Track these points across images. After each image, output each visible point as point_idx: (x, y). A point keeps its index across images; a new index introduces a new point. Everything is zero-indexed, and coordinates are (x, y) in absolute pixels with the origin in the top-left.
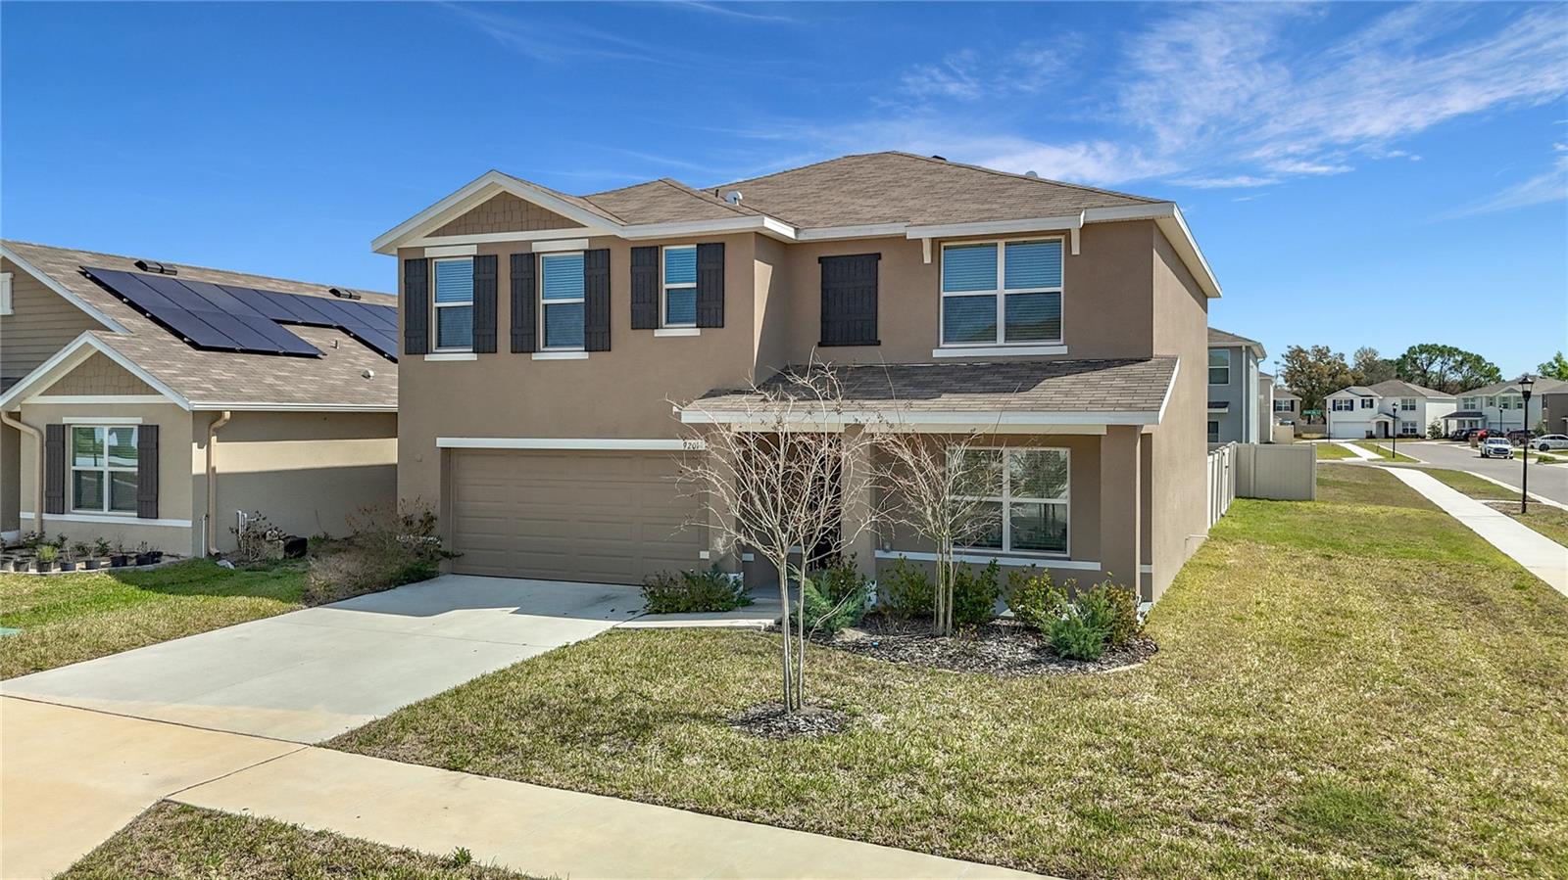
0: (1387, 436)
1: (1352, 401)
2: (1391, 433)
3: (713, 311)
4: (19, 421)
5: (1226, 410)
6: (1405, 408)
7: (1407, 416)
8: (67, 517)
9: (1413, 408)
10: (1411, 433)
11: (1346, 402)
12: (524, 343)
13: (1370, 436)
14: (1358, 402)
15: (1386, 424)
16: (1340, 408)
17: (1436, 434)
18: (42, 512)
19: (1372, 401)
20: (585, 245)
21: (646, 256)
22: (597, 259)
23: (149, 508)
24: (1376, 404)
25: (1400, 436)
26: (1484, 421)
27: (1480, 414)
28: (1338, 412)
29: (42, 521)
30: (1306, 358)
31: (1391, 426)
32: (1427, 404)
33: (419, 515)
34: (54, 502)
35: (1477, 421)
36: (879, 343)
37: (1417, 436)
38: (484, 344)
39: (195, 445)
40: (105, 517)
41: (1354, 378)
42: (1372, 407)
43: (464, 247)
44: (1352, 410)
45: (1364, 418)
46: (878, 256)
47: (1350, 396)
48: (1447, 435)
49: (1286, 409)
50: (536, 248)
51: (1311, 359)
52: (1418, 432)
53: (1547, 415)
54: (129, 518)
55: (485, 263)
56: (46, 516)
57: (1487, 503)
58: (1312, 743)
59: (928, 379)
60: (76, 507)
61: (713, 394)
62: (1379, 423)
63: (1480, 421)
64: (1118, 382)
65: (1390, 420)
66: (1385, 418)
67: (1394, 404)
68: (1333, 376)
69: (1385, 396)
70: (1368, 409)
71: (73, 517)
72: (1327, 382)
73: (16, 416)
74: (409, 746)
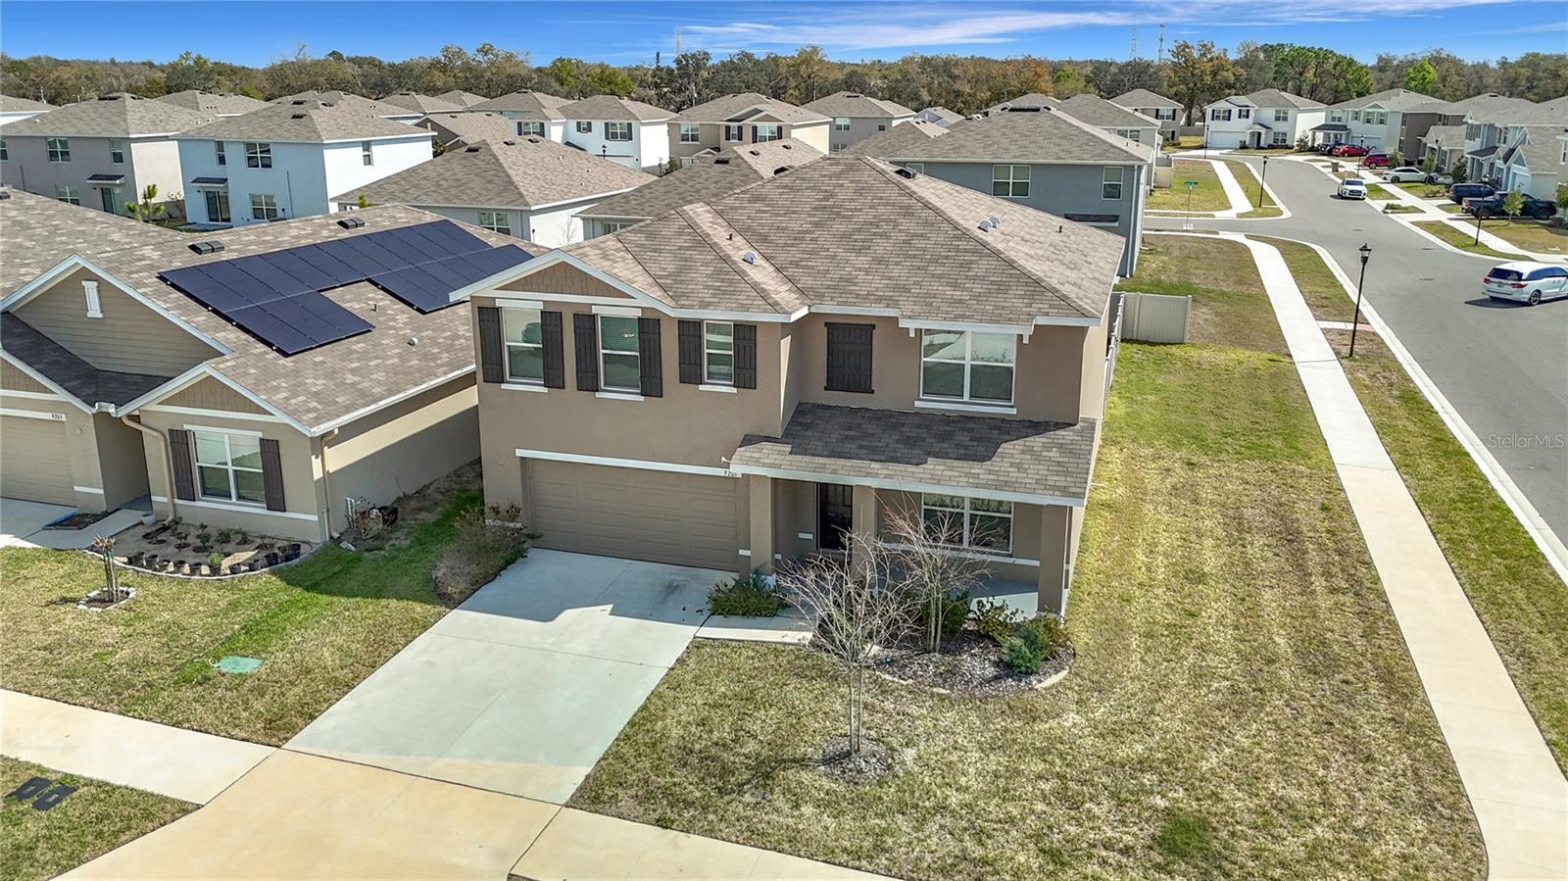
0: (1259, 147)
1: (1230, 111)
2: (1262, 144)
3: (747, 377)
4: (139, 423)
5: (1116, 224)
6: (1277, 119)
7: (1280, 127)
8: (198, 503)
9: (1285, 119)
10: (1280, 144)
11: (1224, 112)
12: (588, 382)
13: (1244, 147)
14: (1235, 112)
15: (1260, 134)
16: (1218, 117)
17: (1304, 148)
18: (173, 497)
19: (1248, 111)
20: (638, 313)
21: (690, 331)
23: (276, 501)
24: (1252, 114)
25: (1271, 147)
26: (1348, 135)
27: (1344, 128)
28: (1215, 122)
29: (174, 505)
30: (1191, 53)
31: (1263, 137)
32: (1299, 115)
33: (504, 506)
34: (185, 491)
35: (1341, 135)
36: (873, 392)
37: (1287, 147)
38: (554, 380)
39: (313, 457)
40: (232, 506)
41: (1234, 74)
42: (1247, 117)
43: (532, 302)
44: (1229, 120)
45: (1240, 128)
46: (874, 327)
47: (1228, 106)
48: (1313, 147)
49: (1169, 117)
50: (595, 310)
51: (1196, 54)
52: (1287, 143)
53: (1405, 132)
54: (258, 510)
55: (551, 318)
56: (177, 501)
57: (1326, 331)
58: (1171, 764)
59: (914, 433)
60: (204, 493)
61: (748, 440)
62: (1252, 134)
63: (1344, 136)
64: (1054, 454)
65: (1263, 131)
66: (1258, 129)
67: (1268, 114)
68: (1214, 74)
69: (1261, 106)
70: (1244, 120)
71: (204, 504)
72: (1208, 79)
73: (136, 419)
74: (625, 802)
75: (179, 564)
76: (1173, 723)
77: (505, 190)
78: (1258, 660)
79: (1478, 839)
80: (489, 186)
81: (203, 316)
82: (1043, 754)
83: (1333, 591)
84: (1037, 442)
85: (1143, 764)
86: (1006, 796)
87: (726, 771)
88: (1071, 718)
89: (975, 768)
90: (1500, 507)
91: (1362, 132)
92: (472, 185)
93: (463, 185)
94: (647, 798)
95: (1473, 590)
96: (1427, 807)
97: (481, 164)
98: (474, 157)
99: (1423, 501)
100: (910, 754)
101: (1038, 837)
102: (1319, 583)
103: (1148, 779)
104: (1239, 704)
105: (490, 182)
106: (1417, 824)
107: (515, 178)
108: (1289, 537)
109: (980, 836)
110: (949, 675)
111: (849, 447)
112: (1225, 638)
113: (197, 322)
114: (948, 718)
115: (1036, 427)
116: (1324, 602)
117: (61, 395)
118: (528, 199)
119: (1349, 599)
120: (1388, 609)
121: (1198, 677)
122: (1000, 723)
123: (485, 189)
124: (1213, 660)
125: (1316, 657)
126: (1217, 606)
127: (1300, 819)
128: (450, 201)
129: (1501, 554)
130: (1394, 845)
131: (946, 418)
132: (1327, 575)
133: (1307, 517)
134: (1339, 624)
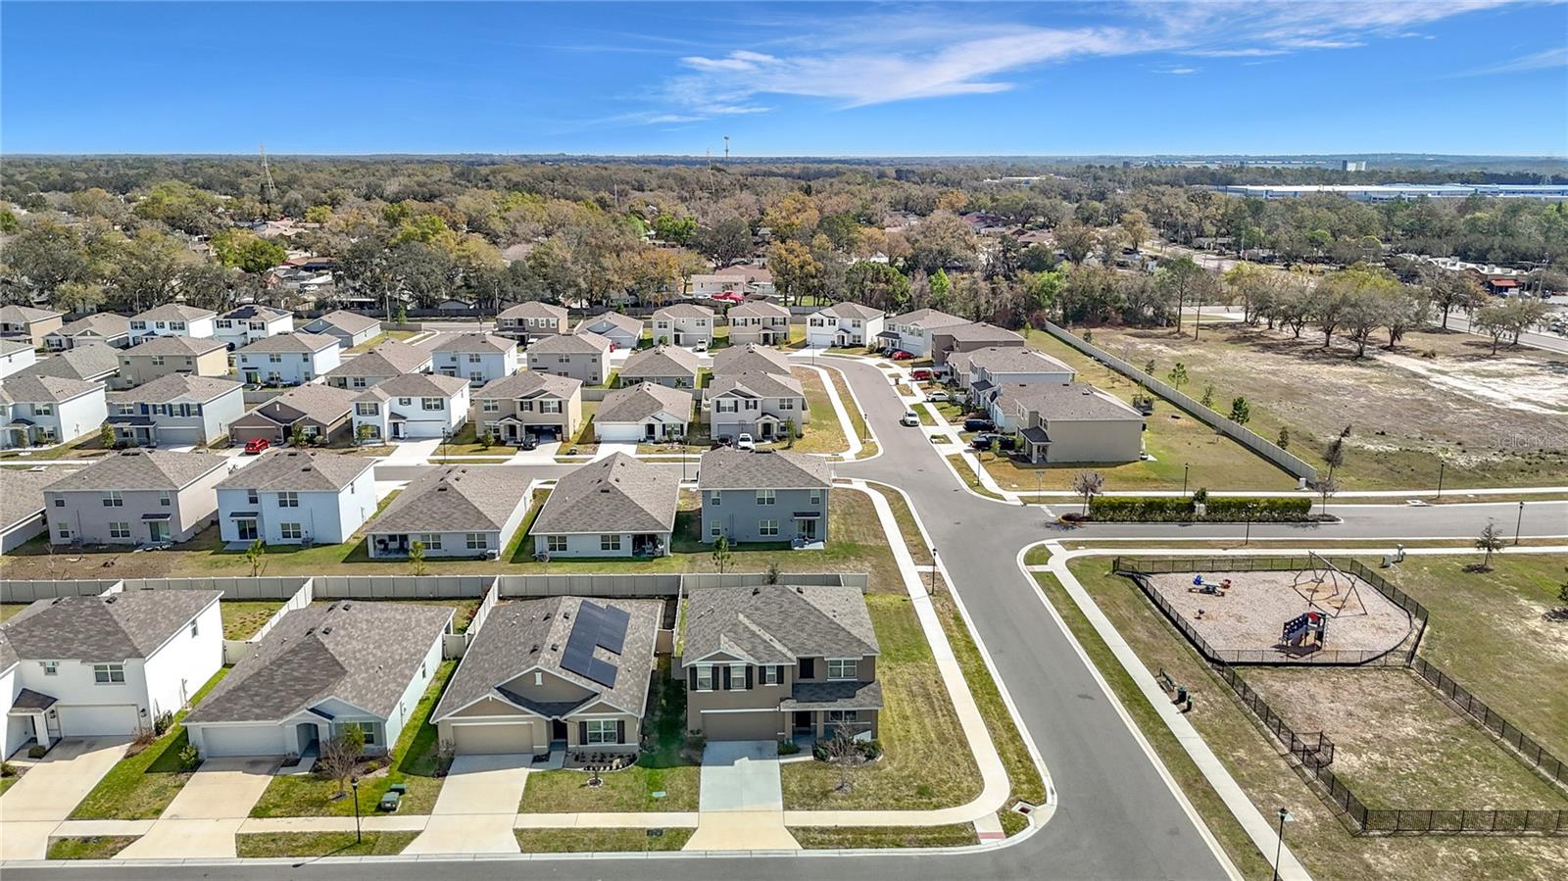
0: (844, 347)
1: (822, 320)
2: (846, 344)
3: (781, 680)
6: (854, 326)
7: (856, 331)
8: (588, 745)
9: (859, 326)
10: (856, 345)
11: (819, 320)
12: (727, 687)
13: (834, 346)
14: (826, 321)
15: (843, 337)
16: (815, 324)
17: (872, 349)
18: (578, 744)
19: (834, 320)
20: (745, 665)
21: (762, 669)
22: (749, 669)
23: (622, 740)
24: (837, 323)
25: (851, 346)
26: (900, 342)
27: (896, 336)
28: (813, 327)
29: (580, 747)
31: (846, 339)
32: (868, 323)
34: (583, 741)
35: (896, 342)
36: (815, 677)
37: (863, 349)
38: (715, 687)
40: (603, 744)
42: (834, 324)
43: (710, 664)
44: (822, 326)
45: (830, 333)
46: (814, 659)
47: (821, 316)
48: (879, 350)
49: (781, 323)
50: (731, 664)
52: (861, 344)
53: (935, 346)
54: (614, 744)
56: (581, 745)
57: (920, 573)
58: (915, 775)
59: (830, 690)
60: (590, 741)
61: (782, 700)
62: (839, 336)
63: (898, 344)
64: (871, 693)
65: (845, 335)
66: (842, 333)
67: (848, 323)
68: (802, 267)
69: (842, 317)
70: (832, 326)
71: (591, 745)
72: (798, 271)
73: (566, 720)
74: (797, 808)
75: (605, 768)
76: (913, 764)
77: (479, 519)
78: (928, 742)
79: (982, 779)
80: (467, 516)
81: (584, 680)
82: (886, 778)
83: (944, 716)
84: (865, 689)
85: (909, 776)
86: (882, 789)
87: (815, 797)
88: (889, 768)
89: (872, 785)
90: (988, 674)
91: (909, 342)
92: (455, 516)
93: (449, 516)
94: (801, 806)
95: (980, 708)
96: (972, 774)
97: (454, 500)
98: (446, 495)
99: (965, 674)
100: (855, 784)
101: (892, 797)
102: (939, 713)
103: (912, 779)
104: (927, 756)
105: (467, 513)
106: (970, 779)
107: (481, 509)
108: (928, 697)
109: (880, 799)
110: (855, 762)
111: (813, 698)
112: (918, 737)
113: (582, 682)
114: (860, 773)
115: (865, 684)
116: (942, 720)
117: (536, 715)
118: (497, 524)
119: (947, 718)
120: (959, 720)
121: (916, 750)
122: (873, 772)
123: (465, 518)
124: (918, 745)
125: (943, 739)
126: (914, 727)
127: (946, 782)
128: (447, 529)
129: (987, 694)
130: (965, 784)
131: (838, 684)
132: (941, 710)
133: (933, 689)
134: (947, 728)
